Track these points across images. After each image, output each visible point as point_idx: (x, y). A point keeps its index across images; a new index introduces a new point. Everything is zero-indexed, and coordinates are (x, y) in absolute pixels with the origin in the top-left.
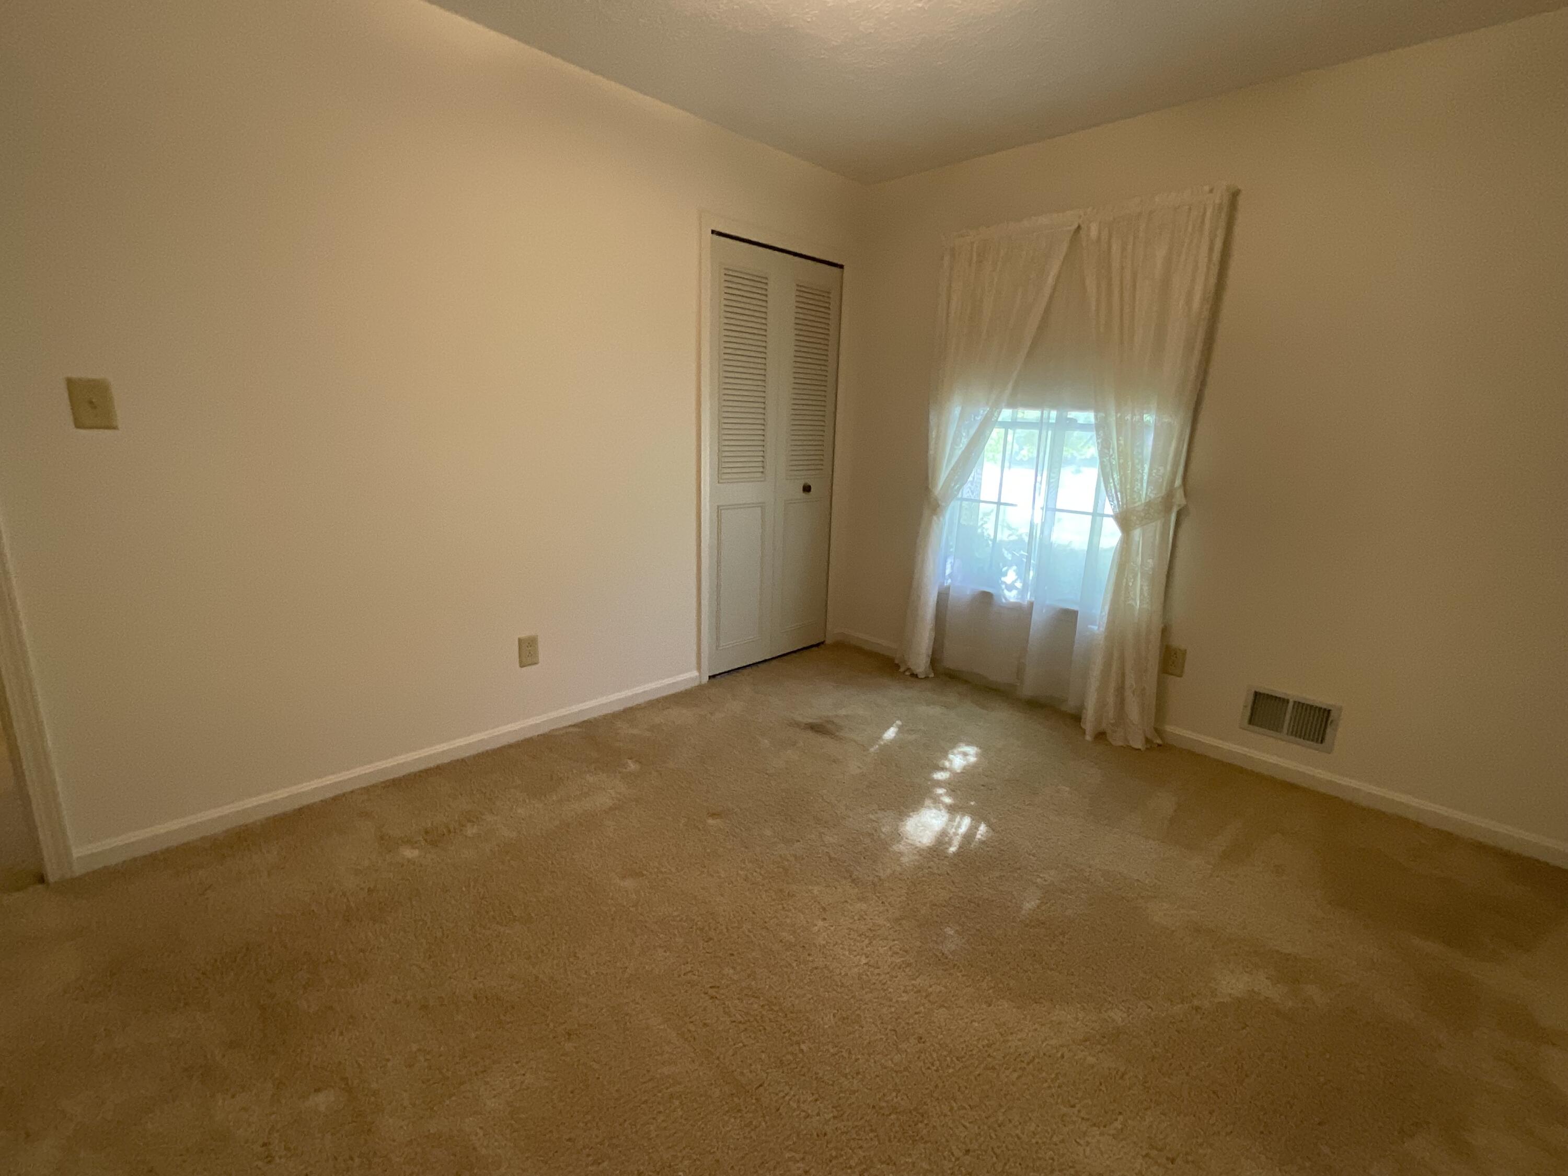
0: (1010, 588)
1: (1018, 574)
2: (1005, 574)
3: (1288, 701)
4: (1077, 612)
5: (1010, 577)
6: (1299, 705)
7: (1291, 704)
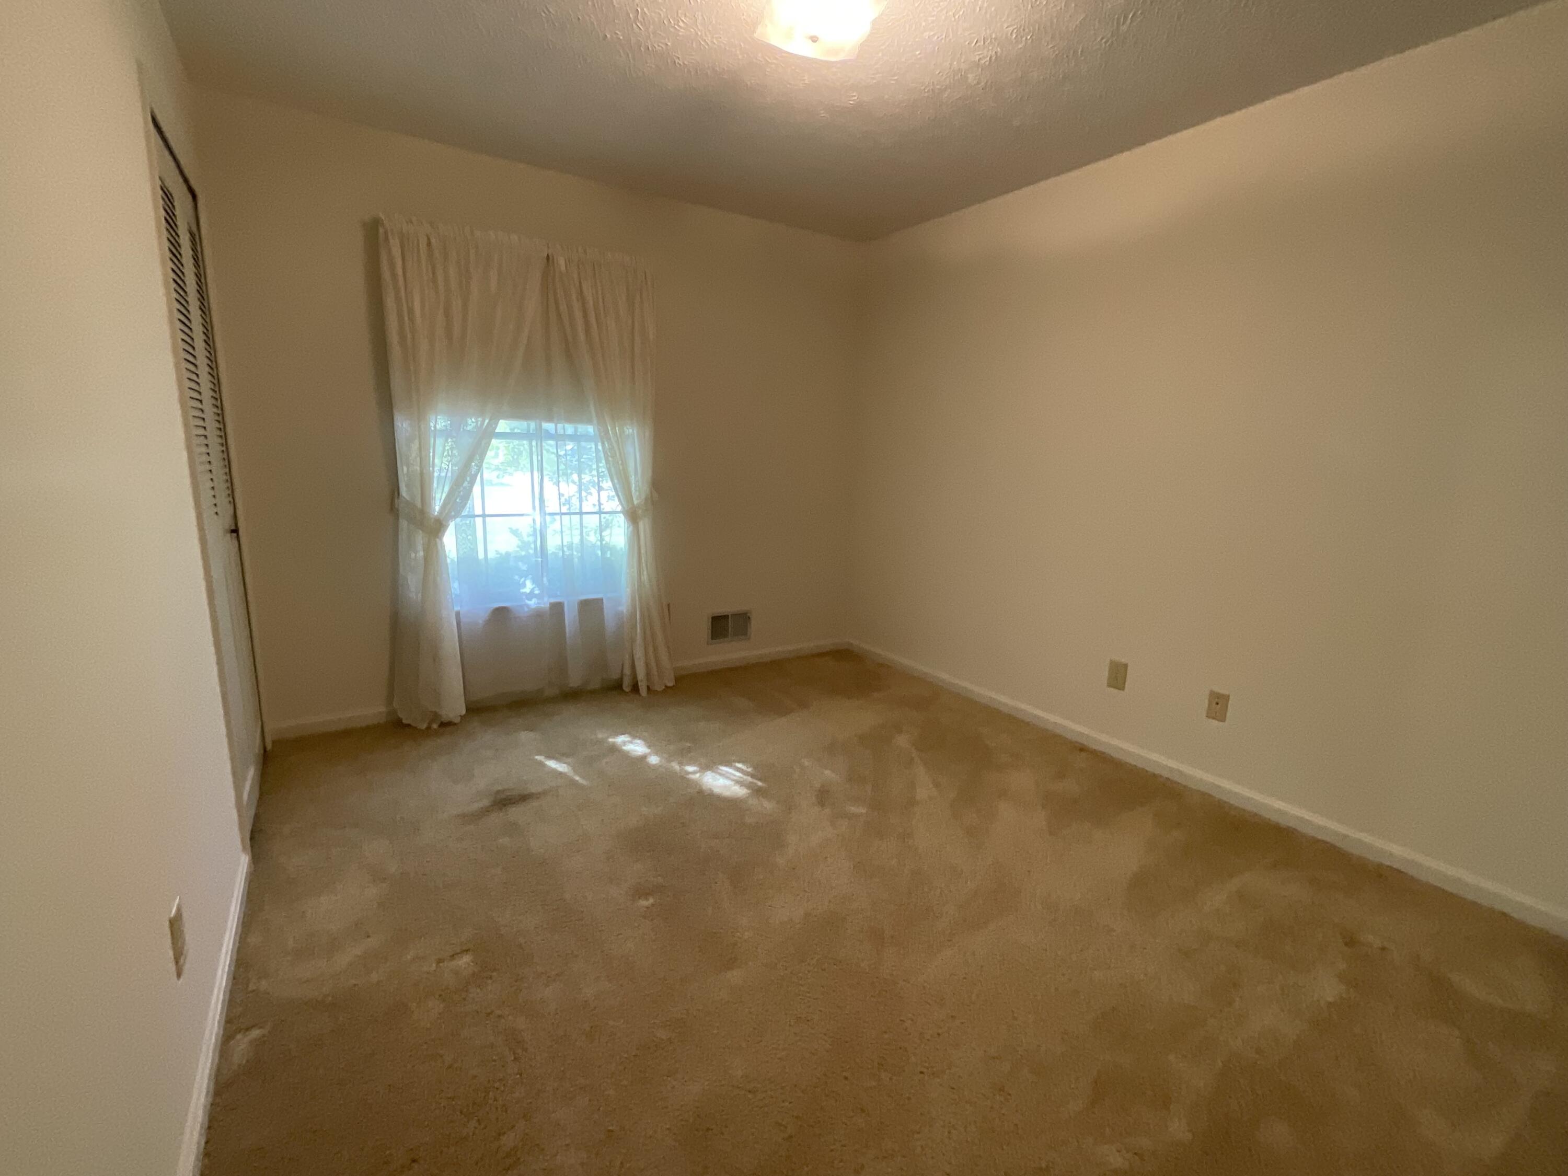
0: (531, 595)
1: (534, 582)
2: (524, 585)
3: (728, 616)
4: (602, 600)
5: (529, 586)
6: (734, 615)
7: (730, 616)
